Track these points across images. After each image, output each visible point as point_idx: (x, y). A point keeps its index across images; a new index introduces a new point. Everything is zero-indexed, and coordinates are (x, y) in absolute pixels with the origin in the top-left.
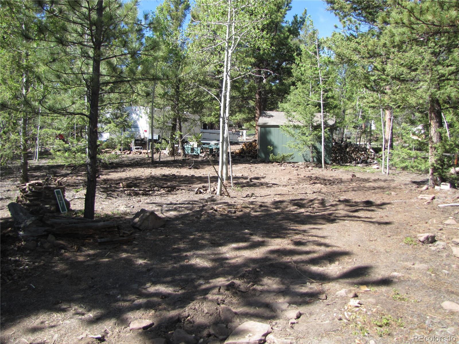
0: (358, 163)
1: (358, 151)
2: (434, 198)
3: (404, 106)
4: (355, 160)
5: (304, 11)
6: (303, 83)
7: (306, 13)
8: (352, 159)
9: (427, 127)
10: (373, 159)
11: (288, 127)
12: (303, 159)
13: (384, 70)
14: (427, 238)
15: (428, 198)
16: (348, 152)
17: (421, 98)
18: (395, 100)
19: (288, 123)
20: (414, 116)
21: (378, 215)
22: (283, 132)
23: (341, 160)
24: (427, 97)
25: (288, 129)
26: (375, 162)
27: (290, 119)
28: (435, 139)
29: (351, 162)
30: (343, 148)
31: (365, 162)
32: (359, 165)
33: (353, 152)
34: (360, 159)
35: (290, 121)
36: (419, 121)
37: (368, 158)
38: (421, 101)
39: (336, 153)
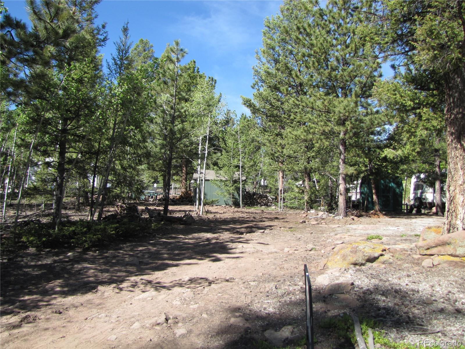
0: (262, 206)
1: (262, 198)
2: (307, 215)
3: (291, 170)
4: (260, 204)
5: (219, 95)
6: (227, 152)
7: (221, 96)
8: (258, 204)
9: (304, 181)
10: (272, 203)
11: (217, 181)
12: (224, 203)
13: (282, 152)
14: (303, 221)
15: (305, 215)
16: (255, 198)
17: (300, 167)
18: (288, 168)
19: (216, 179)
20: (297, 174)
21: (285, 220)
22: (212, 185)
23: (251, 204)
24: (303, 167)
25: (216, 182)
26: (273, 205)
27: (218, 175)
28: (307, 188)
29: (257, 205)
30: (251, 196)
31: (266, 205)
32: (263, 207)
33: (258, 199)
34: (263, 203)
35: (217, 177)
36: (301, 178)
37: (268, 202)
38: (300, 169)
39: (247, 199)
